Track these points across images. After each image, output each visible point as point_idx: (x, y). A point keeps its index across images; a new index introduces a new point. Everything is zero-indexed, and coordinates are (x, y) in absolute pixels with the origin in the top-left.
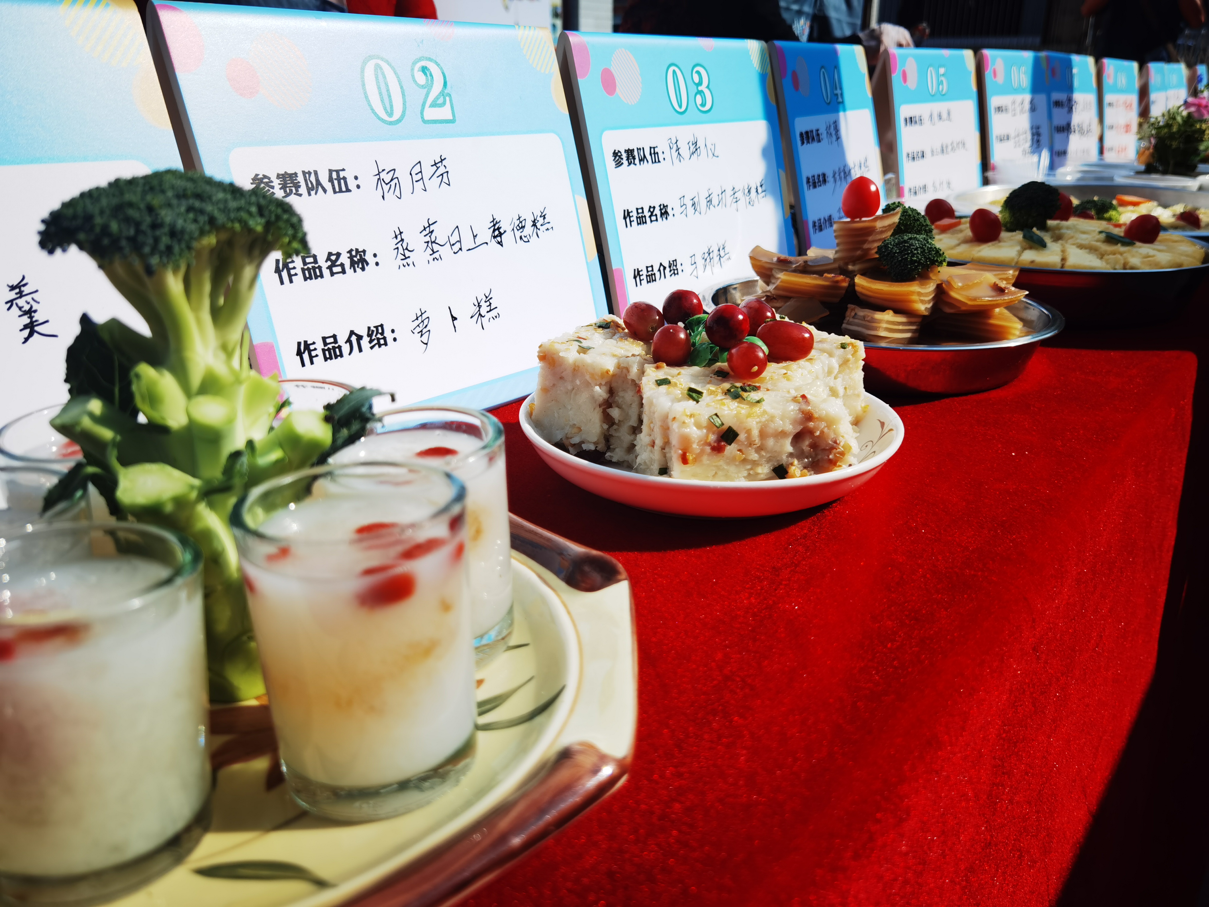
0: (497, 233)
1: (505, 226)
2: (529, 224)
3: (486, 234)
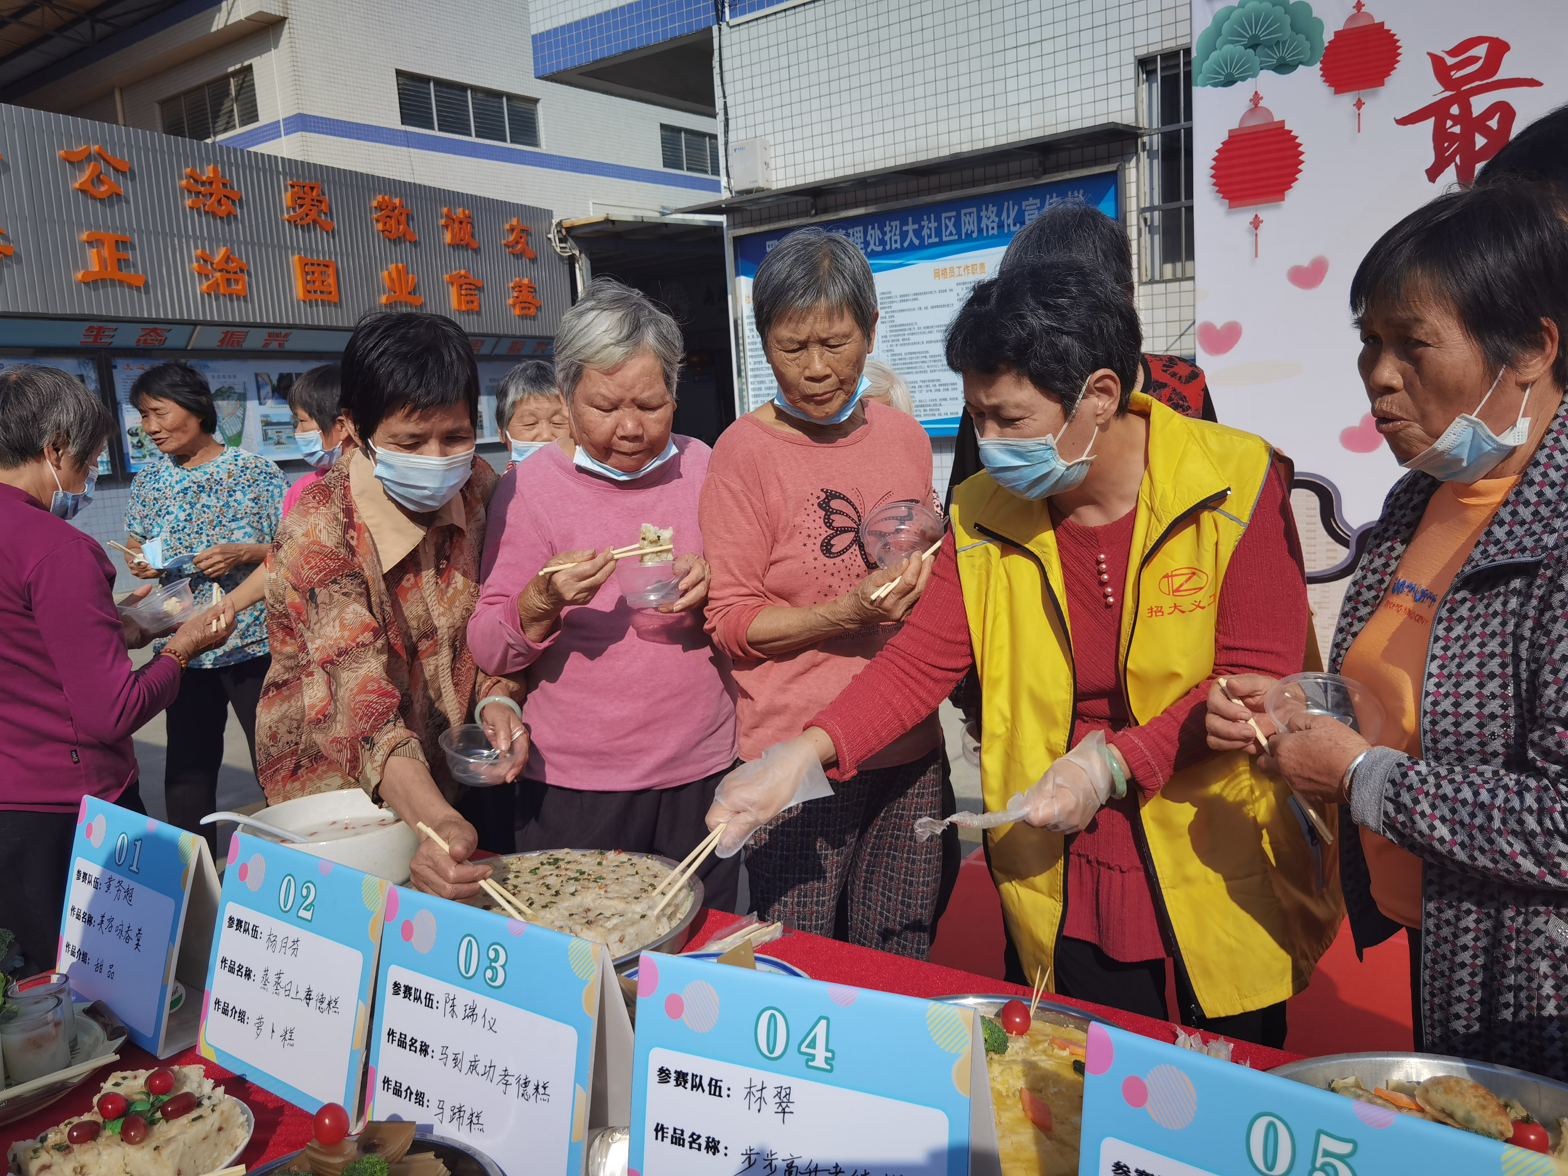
0: (308, 998)
1: (314, 995)
2: (326, 1002)
3: (302, 995)
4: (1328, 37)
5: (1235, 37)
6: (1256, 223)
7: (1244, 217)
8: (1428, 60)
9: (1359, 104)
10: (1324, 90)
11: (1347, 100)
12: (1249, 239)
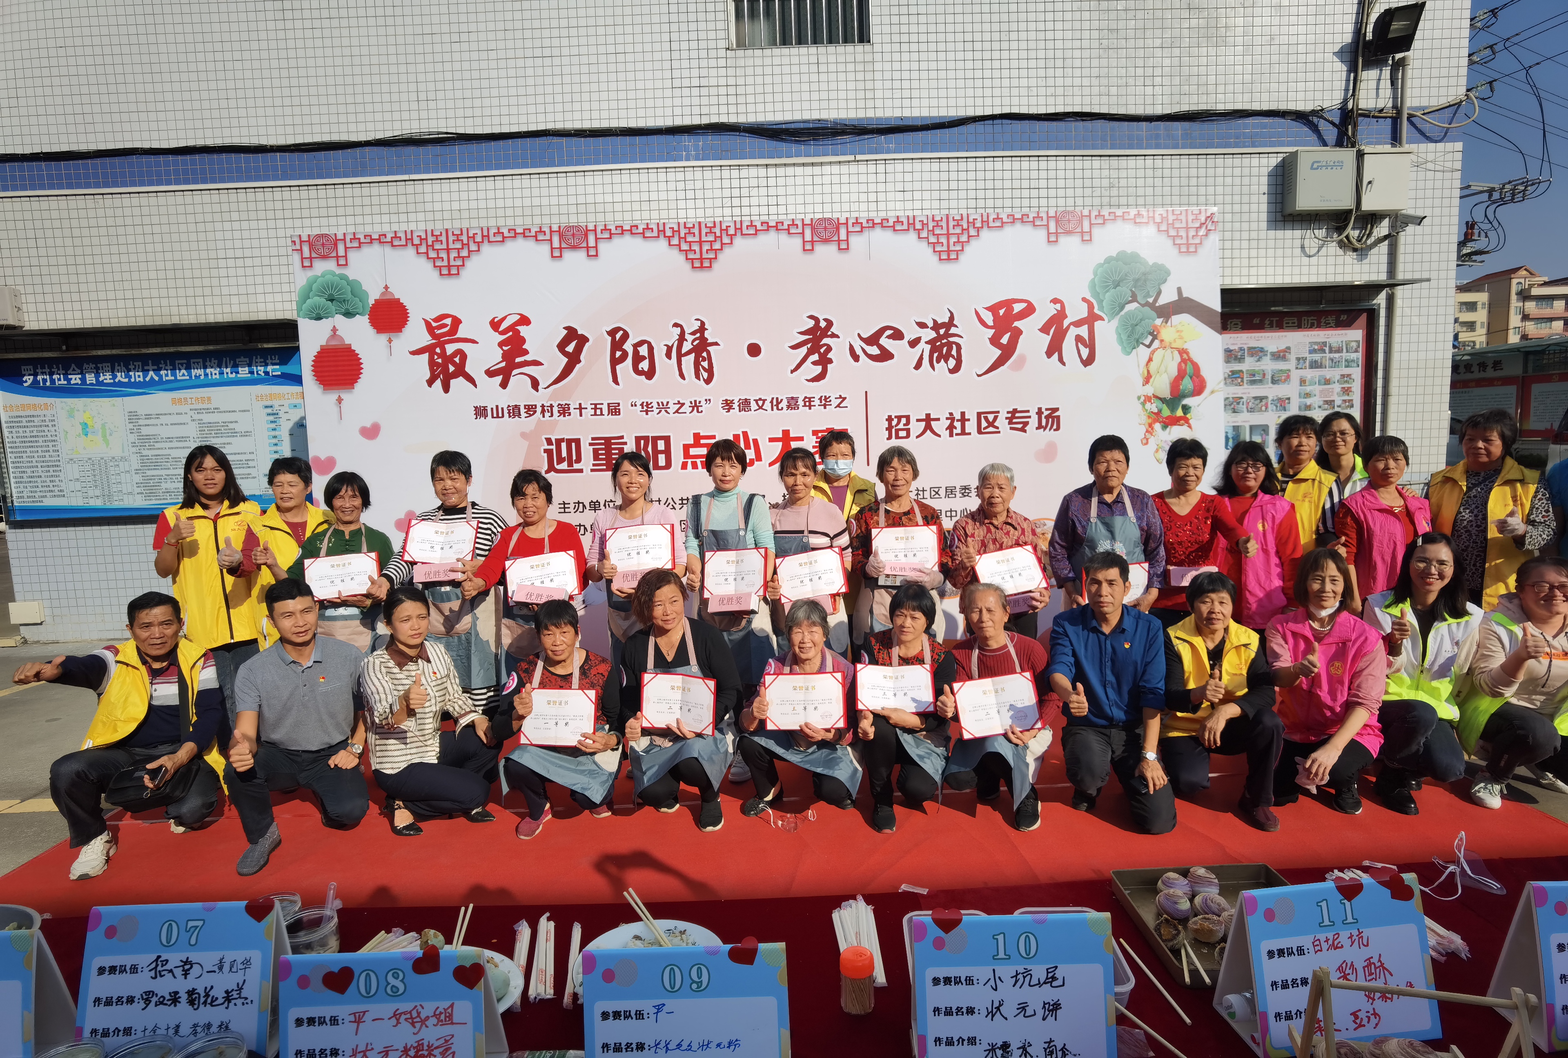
4: (371, 302)
5: (321, 293)
6: (340, 400)
7: (332, 396)
8: (423, 323)
9: (390, 341)
10: (371, 331)
11: (384, 337)
12: (336, 409)
